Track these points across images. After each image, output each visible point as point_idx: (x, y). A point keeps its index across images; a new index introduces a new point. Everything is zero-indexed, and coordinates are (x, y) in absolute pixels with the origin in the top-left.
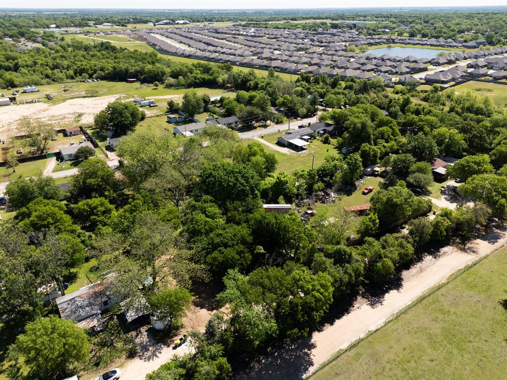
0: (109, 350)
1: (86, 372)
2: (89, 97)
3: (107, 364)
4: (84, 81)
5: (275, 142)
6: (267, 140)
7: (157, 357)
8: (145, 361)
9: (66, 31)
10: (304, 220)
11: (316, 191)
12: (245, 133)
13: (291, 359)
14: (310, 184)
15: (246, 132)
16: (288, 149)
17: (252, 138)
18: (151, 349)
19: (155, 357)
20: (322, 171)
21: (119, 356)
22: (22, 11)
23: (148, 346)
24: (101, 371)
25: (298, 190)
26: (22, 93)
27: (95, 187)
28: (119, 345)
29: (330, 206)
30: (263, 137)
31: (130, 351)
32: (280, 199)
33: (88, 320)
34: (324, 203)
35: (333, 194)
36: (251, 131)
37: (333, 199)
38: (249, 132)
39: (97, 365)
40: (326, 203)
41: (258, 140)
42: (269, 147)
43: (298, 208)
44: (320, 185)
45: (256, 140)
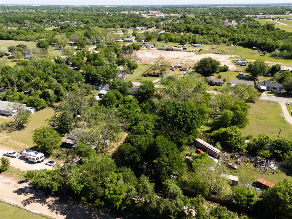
0: (66, 156)
1: (53, 157)
2: (218, 54)
3: (59, 159)
4: (229, 45)
6: (288, 108)
9: (265, 17)
12: (279, 97)
13: (92, 217)
15: (281, 98)
17: (278, 102)
22: (258, 5)
24: (55, 159)
25: (241, 146)
26: (194, 47)
27: (142, 94)
28: (70, 156)
29: (257, 171)
30: (289, 105)
31: (68, 161)
32: (218, 144)
33: (72, 140)
34: (255, 167)
35: (272, 165)
36: (286, 98)
37: (268, 168)
38: (284, 98)
39: (57, 157)
40: (258, 168)
41: (281, 106)
42: (282, 112)
43: (229, 158)
44: (267, 153)
45: (280, 104)
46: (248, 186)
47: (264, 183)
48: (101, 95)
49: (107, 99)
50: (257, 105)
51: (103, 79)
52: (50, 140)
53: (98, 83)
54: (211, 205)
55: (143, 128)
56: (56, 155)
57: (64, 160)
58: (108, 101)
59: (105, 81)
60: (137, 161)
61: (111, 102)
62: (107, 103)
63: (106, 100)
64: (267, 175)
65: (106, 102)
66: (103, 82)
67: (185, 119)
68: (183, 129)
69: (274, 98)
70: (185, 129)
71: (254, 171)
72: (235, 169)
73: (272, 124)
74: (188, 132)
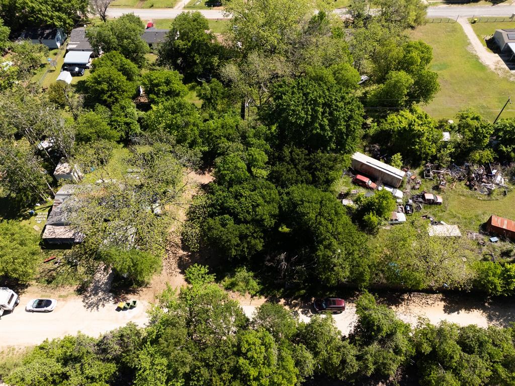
0: (70, 270)
1: (37, 284)
3: (57, 286)
5: (488, 38)
6: (476, 31)
7: (98, 308)
8: (85, 306)
10: (411, 206)
11: (474, 162)
12: (453, 6)
14: (466, 148)
15: (456, 6)
16: (499, 58)
18: (100, 294)
19: (95, 308)
20: (506, 132)
21: (71, 284)
23: (101, 289)
24: (48, 291)
25: (439, 150)
27: (183, 52)
28: (81, 270)
29: (477, 197)
30: (475, 22)
31: (83, 285)
32: (398, 157)
33: (68, 228)
34: (471, 189)
35: (499, 178)
36: (465, 4)
37: (494, 187)
38: (460, 6)
39: (49, 282)
40: (476, 189)
41: (461, 27)
42: (470, 44)
43: (419, 180)
44: (487, 154)
45: (460, 25)
46: (474, 237)
47: (504, 227)
48: (72, 68)
49: (105, 86)
50: (421, 34)
51: (60, 18)
52: (14, 259)
53: (47, 31)
54: (429, 300)
55: (242, 165)
56: (44, 274)
57: (71, 285)
58: (108, 91)
59: (65, 23)
60: (256, 250)
61: (118, 91)
62: (109, 97)
63: (103, 90)
64: (495, 201)
65: (105, 94)
66: (61, 26)
67: (333, 122)
68: (330, 146)
69: (443, 8)
70: (333, 146)
71: (471, 197)
72: (440, 204)
73: (462, 76)
74: (340, 150)
